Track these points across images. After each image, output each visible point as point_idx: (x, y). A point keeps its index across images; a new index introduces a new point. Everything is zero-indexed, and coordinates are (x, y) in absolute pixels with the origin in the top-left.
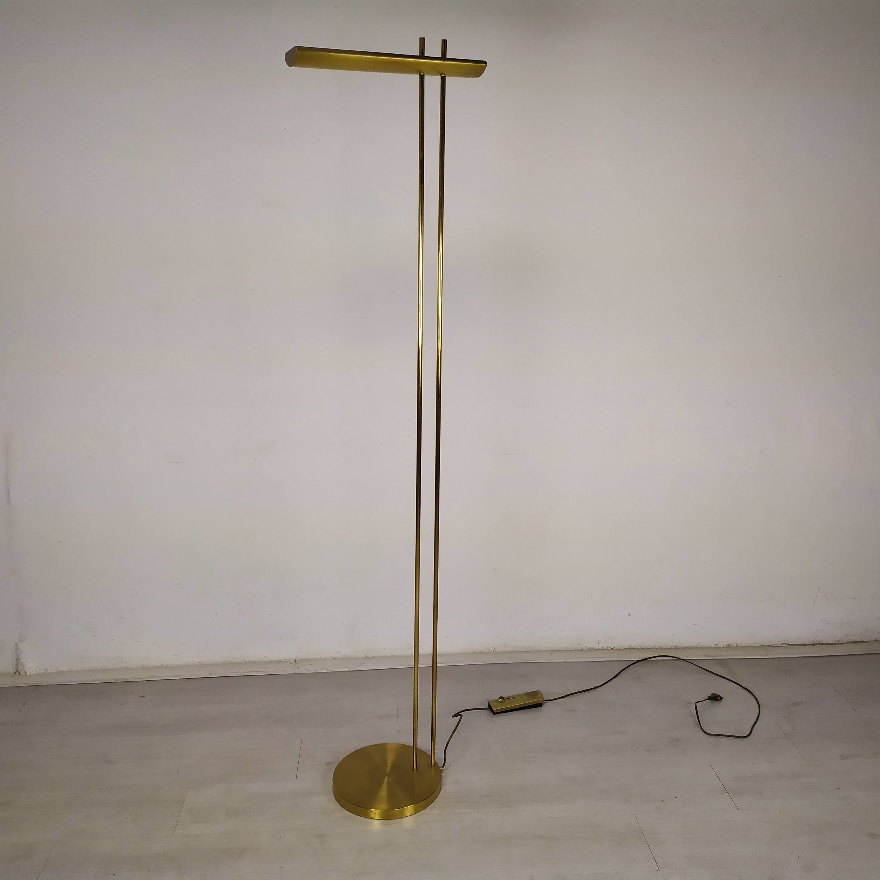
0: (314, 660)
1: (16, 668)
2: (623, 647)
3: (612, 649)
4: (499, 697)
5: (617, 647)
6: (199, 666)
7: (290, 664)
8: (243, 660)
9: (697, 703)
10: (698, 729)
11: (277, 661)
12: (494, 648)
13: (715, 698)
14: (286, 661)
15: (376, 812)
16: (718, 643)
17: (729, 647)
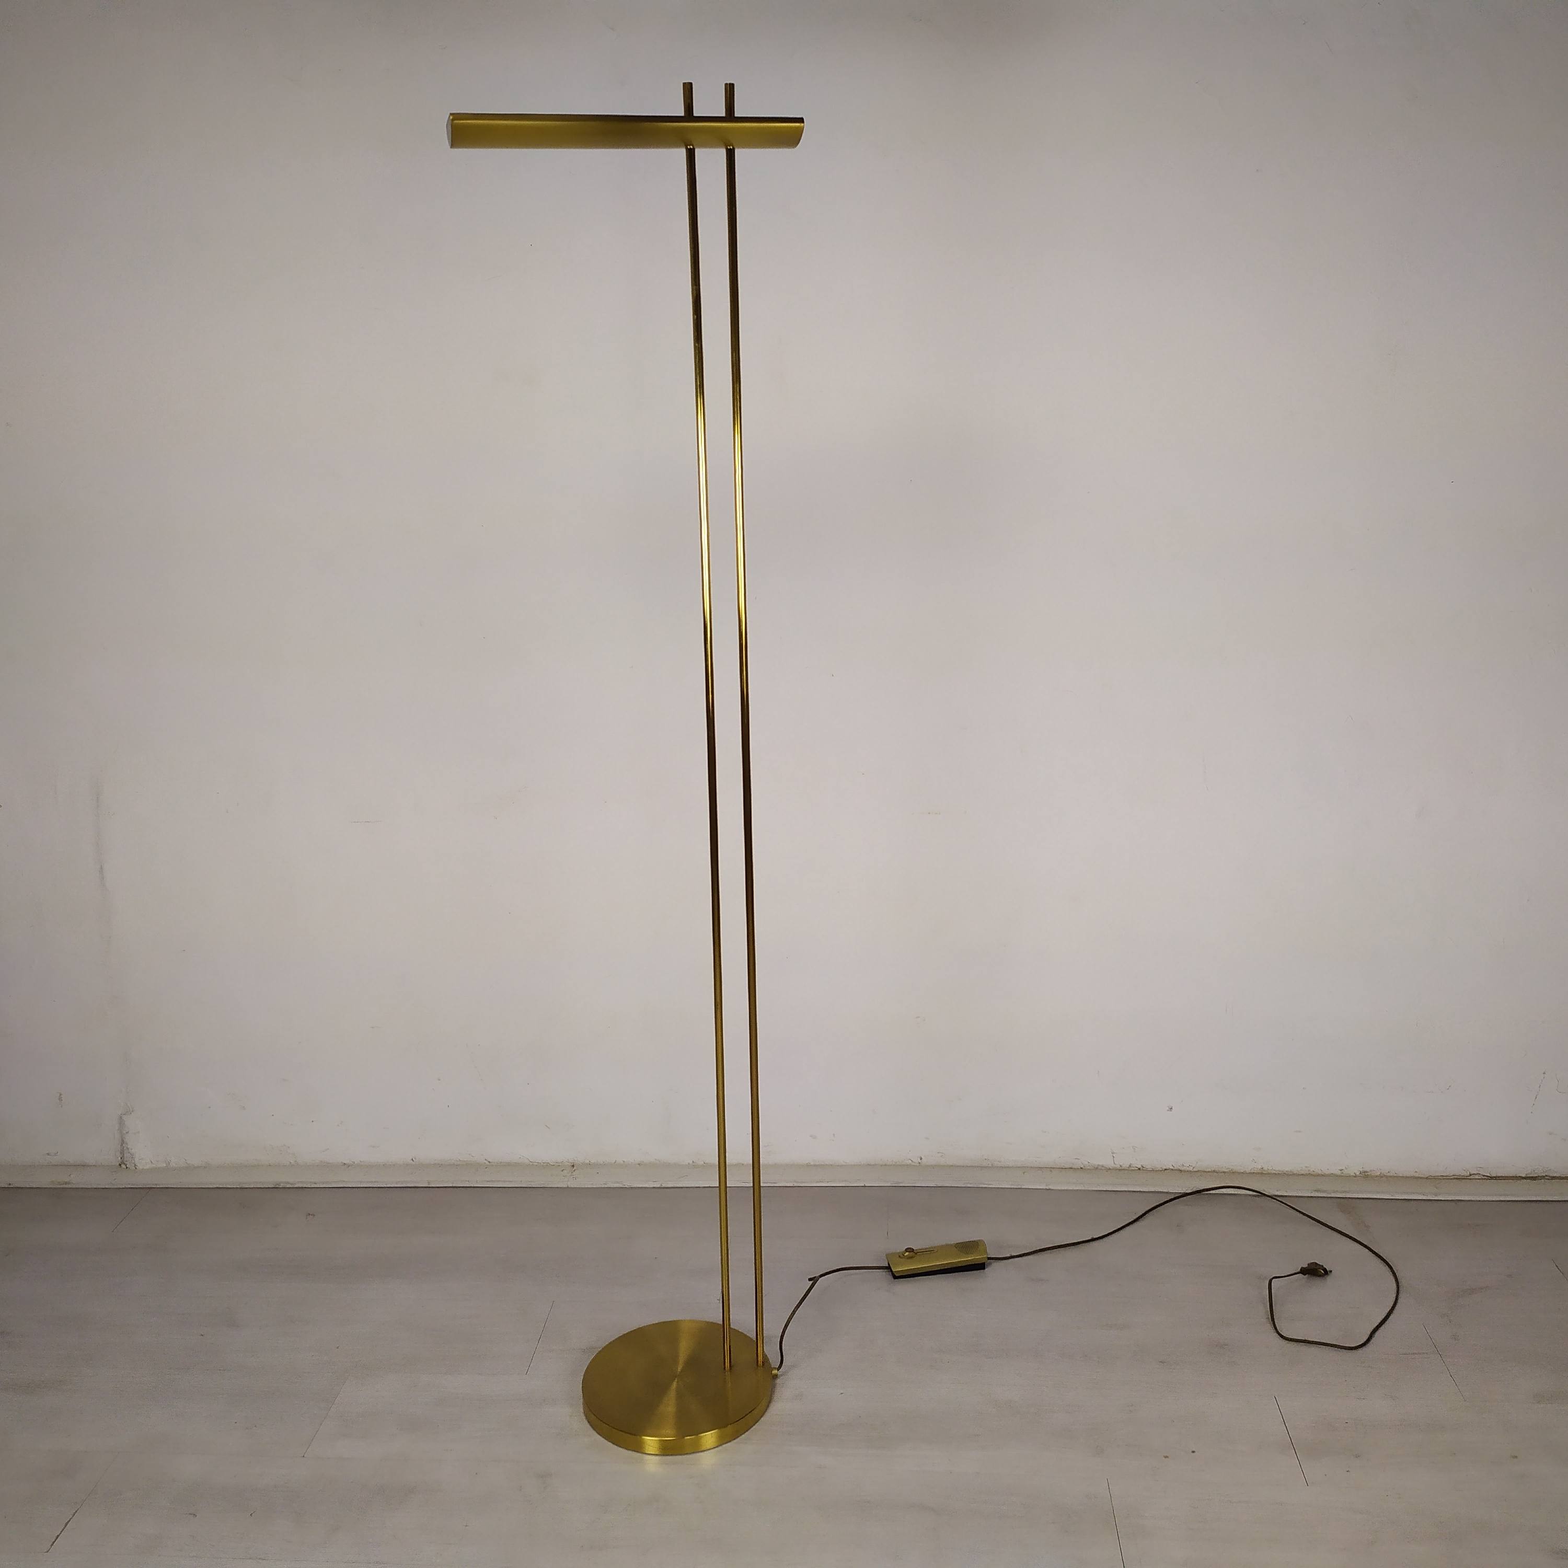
0: (604, 1165)
1: (121, 1158)
2: (1159, 1167)
3: (1139, 1169)
4: (906, 1248)
5: (1149, 1167)
6: (415, 1166)
7: (562, 1171)
8: (486, 1160)
9: (1274, 1280)
10: (1269, 1327)
11: (542, 1164)
12: (921, 1159)
13: (1314, 1271)
14: (558, 1164)
15: (651, 1442)
16: (1344, 1168)
17: (1365, 1176)
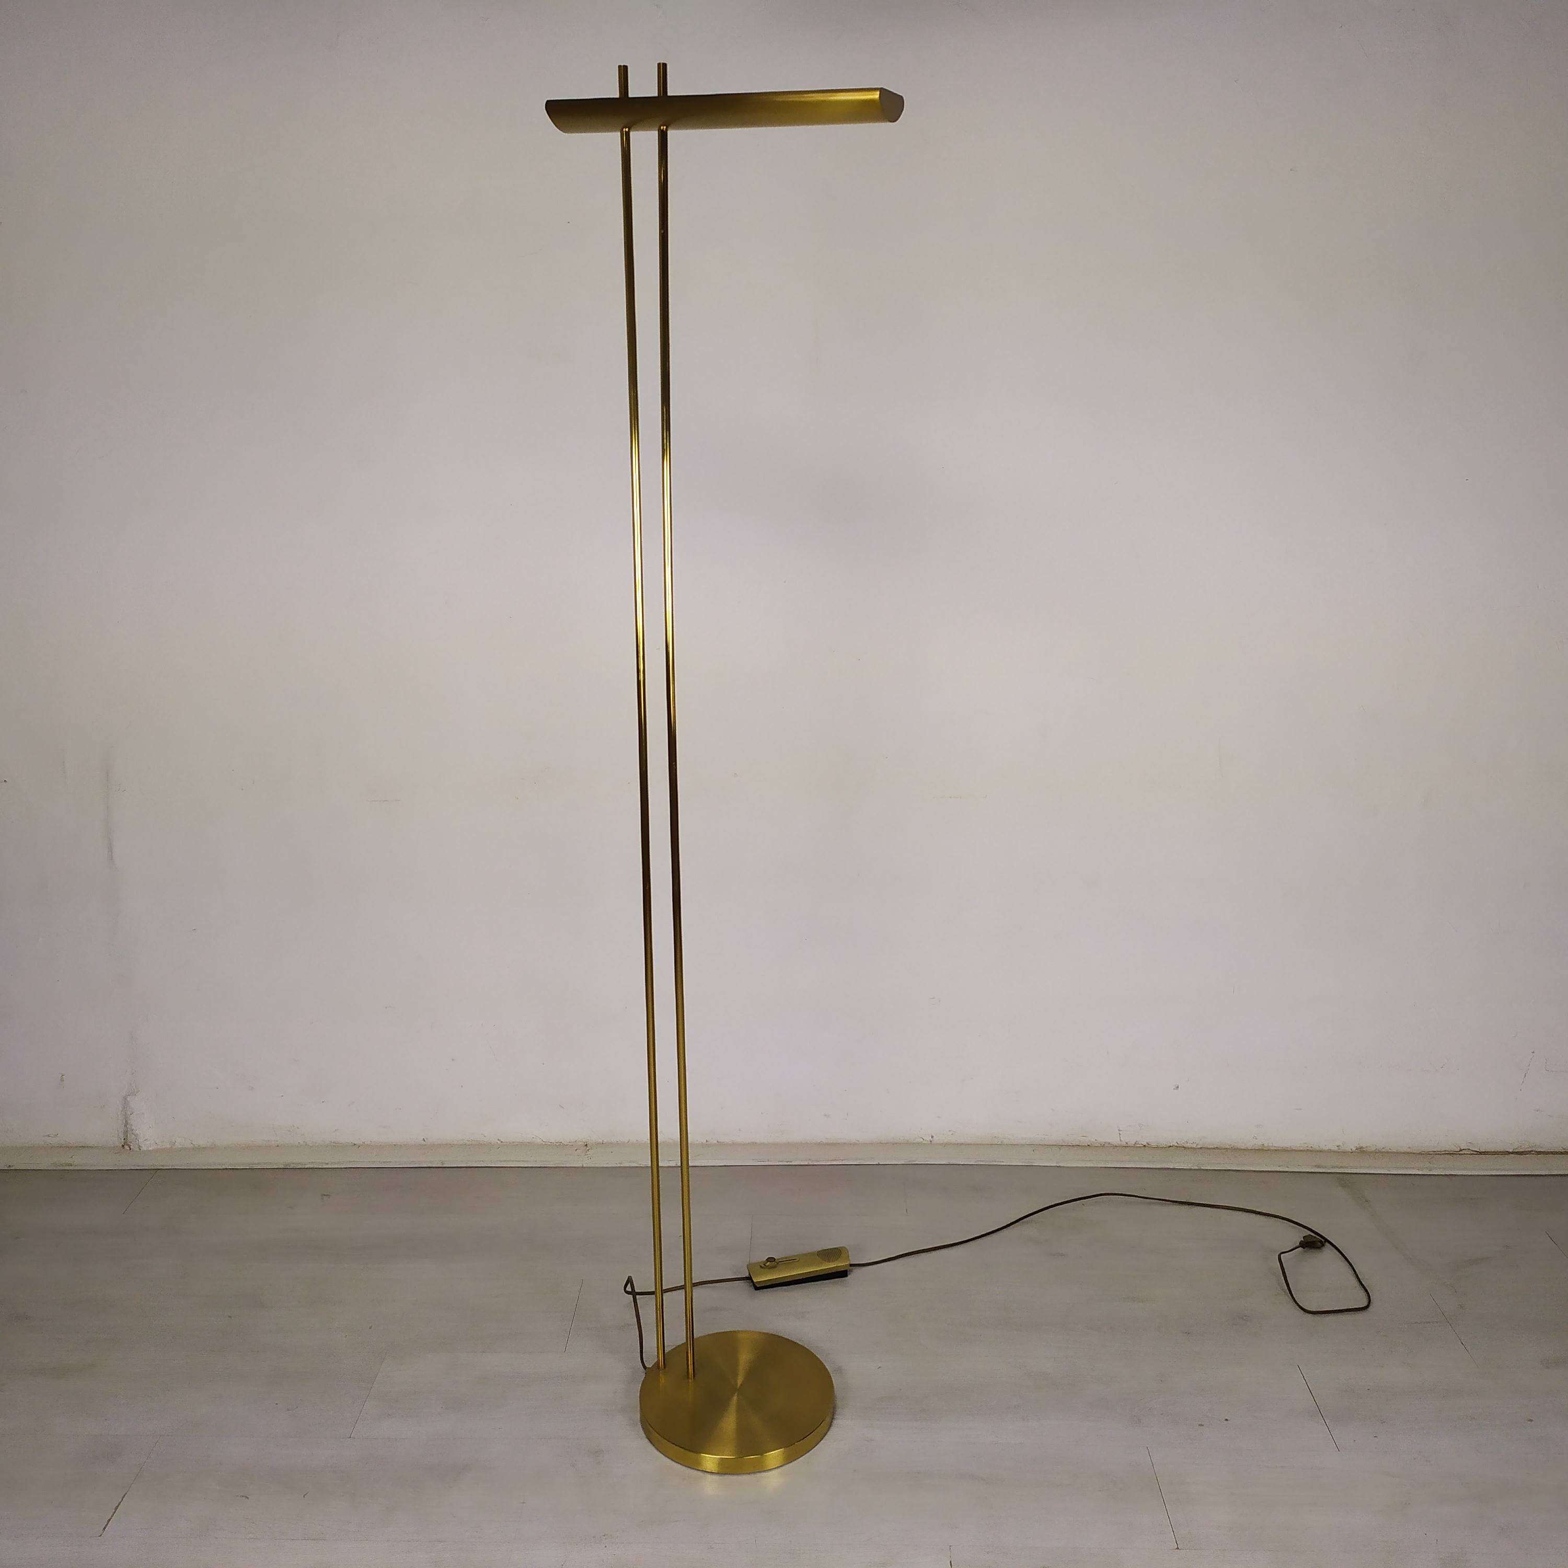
0: (618, 1144)
1: (124, 1139)
2: (1164, 1143)
3: (1145, 1146)
5: (1154, 1144)
6: (424, 1147)
7: (576, 1150)
8: (498, 1140)
9: (1282, 1255)
11: (556, 1143)
14: (570, 1144)
16: (1341, 1144)
17: (1361, 1151)
